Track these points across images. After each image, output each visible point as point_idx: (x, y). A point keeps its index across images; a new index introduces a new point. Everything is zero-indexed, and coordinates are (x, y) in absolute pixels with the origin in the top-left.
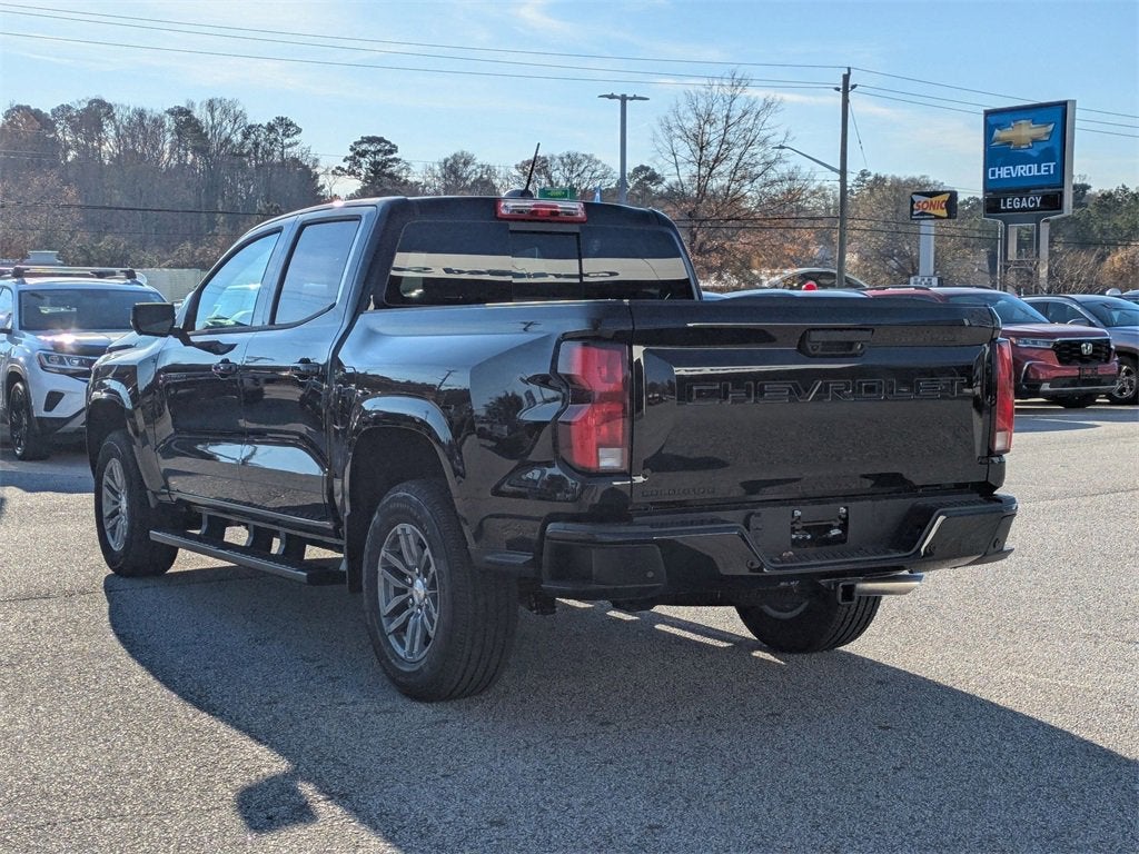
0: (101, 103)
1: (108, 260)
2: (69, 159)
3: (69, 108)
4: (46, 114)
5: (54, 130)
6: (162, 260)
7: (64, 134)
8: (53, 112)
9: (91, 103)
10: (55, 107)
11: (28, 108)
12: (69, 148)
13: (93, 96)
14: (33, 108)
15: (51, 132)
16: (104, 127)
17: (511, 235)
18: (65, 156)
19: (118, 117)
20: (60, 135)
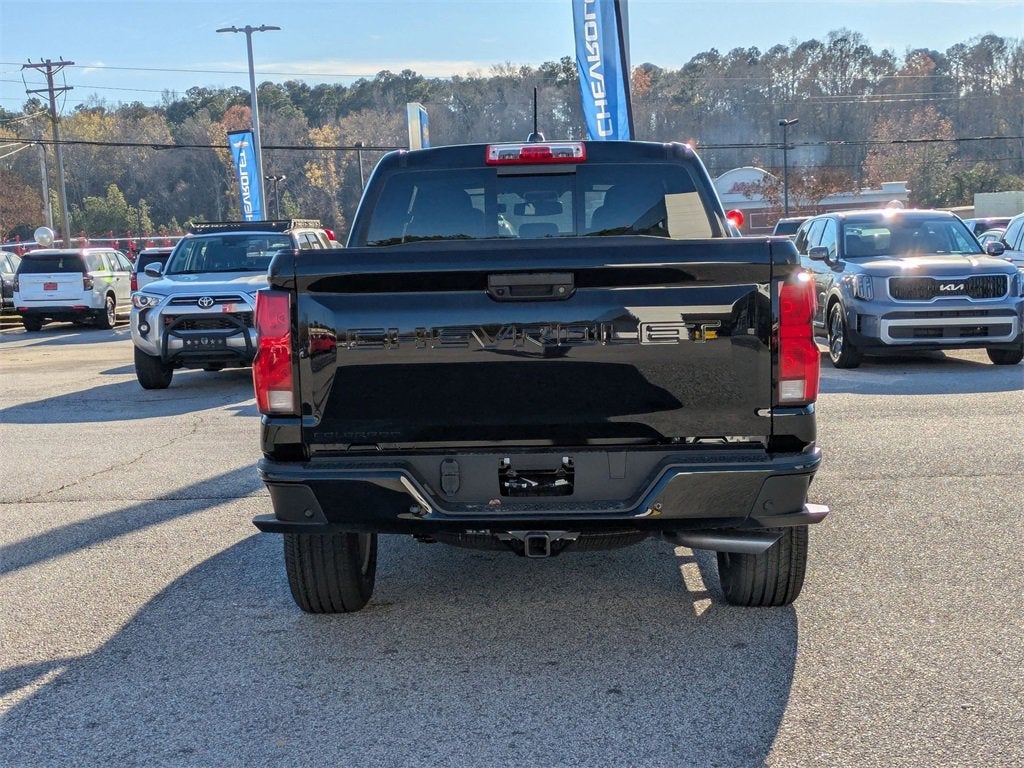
0: (992, 38)
1: (979, 185)
2: (962, 94)
3: (963, 46)
4: (942, 55)
5: (947, 68)
7: (957, 70)
8: (948, 52)
9: (983, 39)
10: (950, 47)
11: (926, 50)
12: (961, 84)
13: (984, 33)
14: (930, 50)
15: (945, 71)
16: (995, 61)
17: (500, 179)
18: (958, 92)
19: (1008, 50)
20: (954, 72)
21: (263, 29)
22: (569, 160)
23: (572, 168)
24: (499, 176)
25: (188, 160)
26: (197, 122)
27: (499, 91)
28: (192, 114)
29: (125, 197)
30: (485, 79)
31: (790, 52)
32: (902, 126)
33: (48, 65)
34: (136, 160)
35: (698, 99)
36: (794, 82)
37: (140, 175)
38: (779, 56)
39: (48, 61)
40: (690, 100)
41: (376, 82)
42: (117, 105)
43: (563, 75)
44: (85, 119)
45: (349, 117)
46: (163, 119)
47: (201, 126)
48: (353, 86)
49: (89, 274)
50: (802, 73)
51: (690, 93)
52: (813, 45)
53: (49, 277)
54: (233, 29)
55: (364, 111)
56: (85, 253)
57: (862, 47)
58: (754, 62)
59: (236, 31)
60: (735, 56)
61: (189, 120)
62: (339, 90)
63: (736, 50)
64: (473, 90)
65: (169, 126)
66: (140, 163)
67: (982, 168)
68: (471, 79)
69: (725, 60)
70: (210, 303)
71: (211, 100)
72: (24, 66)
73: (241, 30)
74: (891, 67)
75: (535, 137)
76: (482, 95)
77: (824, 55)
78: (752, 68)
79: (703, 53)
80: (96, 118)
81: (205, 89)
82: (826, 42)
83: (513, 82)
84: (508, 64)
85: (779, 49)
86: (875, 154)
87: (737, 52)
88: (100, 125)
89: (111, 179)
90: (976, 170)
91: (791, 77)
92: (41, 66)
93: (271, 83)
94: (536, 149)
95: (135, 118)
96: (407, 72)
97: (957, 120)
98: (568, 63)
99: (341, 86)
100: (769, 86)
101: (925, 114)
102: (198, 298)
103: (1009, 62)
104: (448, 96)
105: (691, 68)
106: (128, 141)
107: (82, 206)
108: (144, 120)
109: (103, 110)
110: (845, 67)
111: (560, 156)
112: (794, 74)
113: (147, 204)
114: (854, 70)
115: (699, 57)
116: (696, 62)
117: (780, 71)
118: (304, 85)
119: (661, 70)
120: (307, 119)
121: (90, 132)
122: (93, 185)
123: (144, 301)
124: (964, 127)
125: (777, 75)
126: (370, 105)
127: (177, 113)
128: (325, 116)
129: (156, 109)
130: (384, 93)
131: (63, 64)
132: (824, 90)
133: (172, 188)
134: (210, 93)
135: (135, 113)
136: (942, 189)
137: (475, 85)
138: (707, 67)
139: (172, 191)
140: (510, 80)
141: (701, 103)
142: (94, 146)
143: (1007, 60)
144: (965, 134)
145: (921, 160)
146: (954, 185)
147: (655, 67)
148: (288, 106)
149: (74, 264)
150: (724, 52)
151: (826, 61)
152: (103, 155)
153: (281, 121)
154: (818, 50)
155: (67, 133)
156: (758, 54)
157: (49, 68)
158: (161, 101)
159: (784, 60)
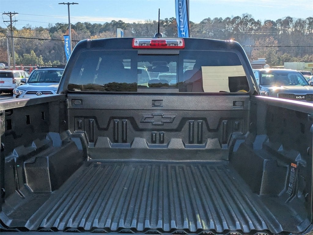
0: (289, 18)
1: (285, 60)
2: (280, 33)
3: (281, 19)
4: (275, 22)
6: (300, 60)
7: (279, 26)
8: (277, 21)
9: (287, 18)
10: (277, 20)
11: (270, 20)
12: (280, 30)
15: (275, 26)
16: (290, 24)
17: (139, 56)
18: (279, 33)
19: (294, 21)
20: (278, 27)
21: (73, 4)
22: (176, 48)
23: (177, 52)
24: (139, 55)
25: (55, 44)
26: (58, 33)
27: (147, 27)
28: (57, 31)
29: (36, 54)
30: (142, 24)
31: (231, 19)
32: (263, 42)
33: (10, 13)
34: (40, 43)
35: (204, 32)
36: (232, 28)
37: (40, 48)
38: (228, 20)
39: (10, 12)
40: (202, 32)
41: (111, 23)
42: (35, 27)
43: (165, 24)
44: (25, 31)
45: (103, 33)
46: (48, 32)
47: (59, 34)
48: (104, 24)
49: (15, 78)
50: (234, 25)
51: (202, 30)
52: (238, 17)
53: (2, 79)
54: (64, 3)
55: (107, 31)
56: (14, 72)
57: (252, 19)
58: (221, 22)
59: (65, 4)
60: (215, 20)
61: (56, 32)
62: (100, 25)
63: (215, 18)
64: (139, 27)
65: (50, 34)
66: (41, 44)
67: (286, 55)
68: (139, 24)
69: (212, 21)
70: (40, 94)
71: (62, 27)
72: (3, 14)
73: (66, 4)
74: (260, 25)
75: (158, 35)
76: (141, 28)
77: (241, 21)
78: (220, 23)
79: (206, 19)
80: (28, 31)
81: (61, 24)
82: (242, 17)
83: (151, 25)
84: (150, 20)
85: (228, 18)
86: (255, 50)
87: (216, 19)
88: (29, 33)
89: (32, 49)
90: (284, 56)
91: (231, 27)
92: (9, 14)
93: (80, 23)
94: (158, 41)
95: (40, 31)
96: (120, 21)
97: (278, 41)
98: (167, 20)
99: (100, 24)
100: (225, 29)
101: (270, 39)
102: (36, 92)
103: (294, 25)
104: (132, 28)
105: (202, 23)
106: (37, 38)
107: (23, 56)
108: (42, 32)
109: (31, 28)
110: (247, 24)
111: (171, 45)
112: (232, 26)
113: (42, 57)
114: (249, 25)
115: (205, 20)
116: (204, 21)
117: (228, 25)
118: (90, 23)
119: (194, 23)
120: (90, 33)
121: (26, 35)
122: (27, 50)
123: (18, 92)
124: (280, 43)
125: (227, 26)
126: (109, 30)
127: (52, 30)
128: (96, 33)
129: (46, 29)
130: (113, 27)
131: (15, 13)
132: (240, 31)
133: (50, 52)
134: (62, 25)
135: (40, 30)
136: (274, 61)
137: (140, 25)
138: (207, 23)
139: (50, 53)
140: (150, 24)
141: (205, 33)
142: (27, 39)
143: (293, 24)
144: (281, 45)
145: (268, 52)
146: (278, 59)
147: (192, 22)
148: (85, 29)
149: (10, 75)
150: (212, 19)
151: (241, 22)
152: (30, 41)
153: (83, 34)
154: (239, 19)
155: (19, 35)
156: (222, 19)
157: (11, 15)
158: (48, 27)
159: (229, 22)
